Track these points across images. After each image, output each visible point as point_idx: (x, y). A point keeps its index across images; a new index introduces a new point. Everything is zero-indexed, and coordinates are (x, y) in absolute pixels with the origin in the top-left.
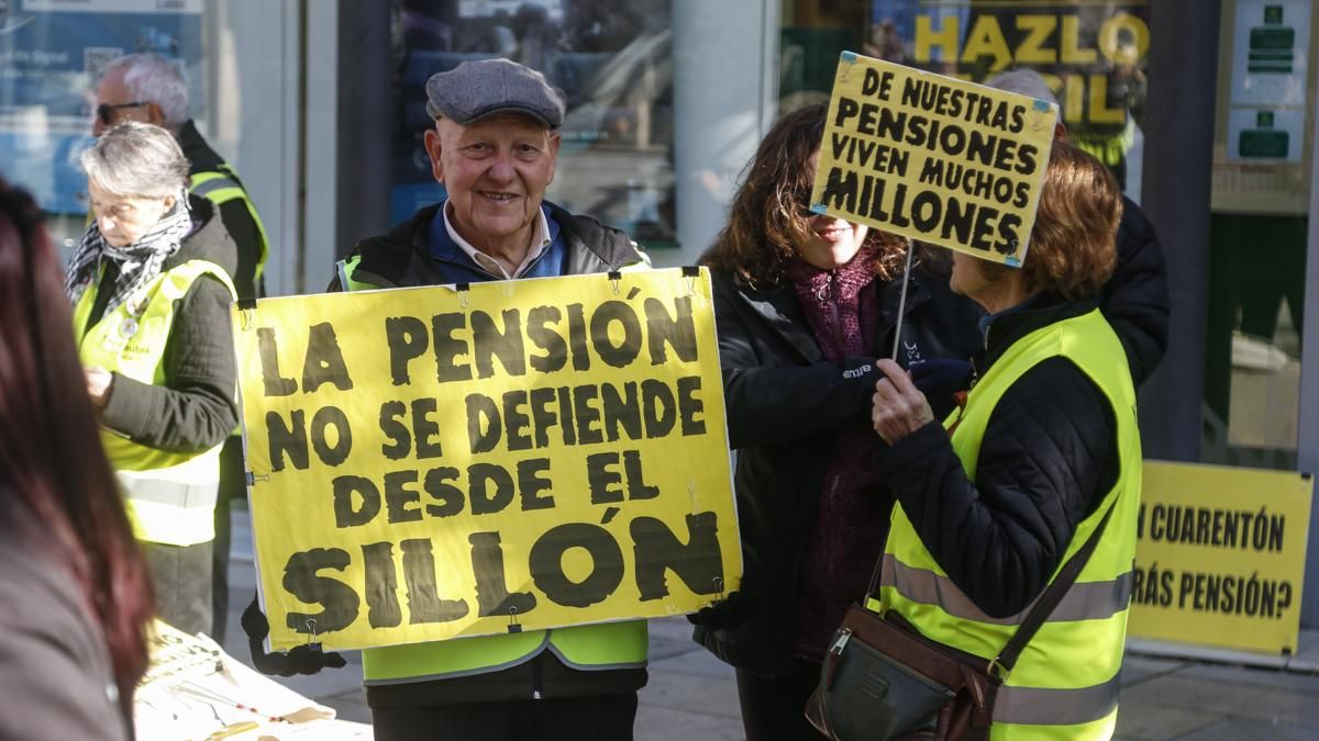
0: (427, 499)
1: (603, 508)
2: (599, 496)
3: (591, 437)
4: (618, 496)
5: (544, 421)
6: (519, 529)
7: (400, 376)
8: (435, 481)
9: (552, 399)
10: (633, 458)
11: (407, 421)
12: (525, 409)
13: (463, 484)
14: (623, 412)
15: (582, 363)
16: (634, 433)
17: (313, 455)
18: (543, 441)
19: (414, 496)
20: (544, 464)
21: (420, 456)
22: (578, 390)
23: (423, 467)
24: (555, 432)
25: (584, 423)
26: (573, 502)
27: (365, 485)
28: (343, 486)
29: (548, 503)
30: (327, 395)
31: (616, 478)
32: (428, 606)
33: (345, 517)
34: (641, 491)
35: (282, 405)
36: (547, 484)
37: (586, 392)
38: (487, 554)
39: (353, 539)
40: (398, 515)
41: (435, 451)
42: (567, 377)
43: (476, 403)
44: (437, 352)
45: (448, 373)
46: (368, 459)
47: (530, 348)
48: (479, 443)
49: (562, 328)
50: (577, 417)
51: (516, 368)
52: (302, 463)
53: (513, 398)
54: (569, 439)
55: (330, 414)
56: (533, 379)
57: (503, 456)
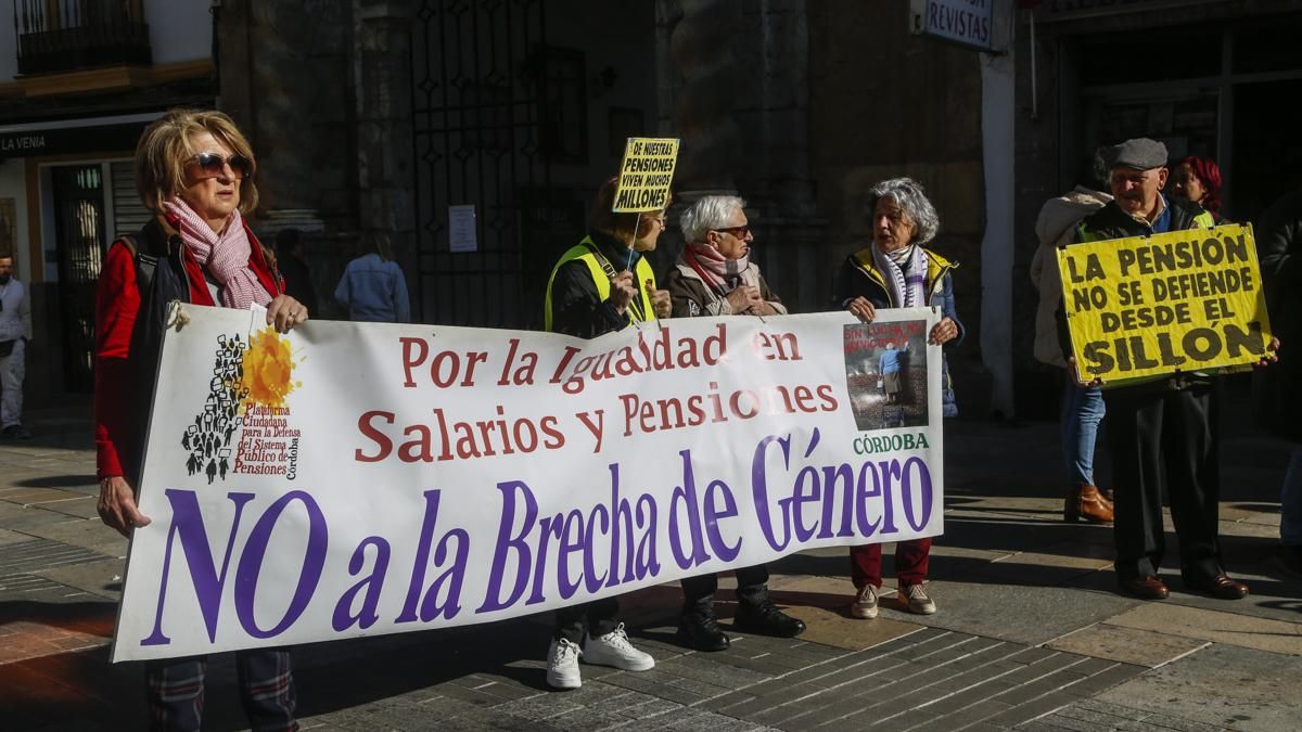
0: (1139, 321)
1: (1211, 322)
2: (1209, 317)
3: (1204, 294)
4: (1217, 317)
5: (1185, 288)
6: (1177, 332)
7: (1125, 273)
8: (1141, 314)
9: (1187, 279)
10: (1223, 301)
11: (1129, 290)
12: (1177, 283)
13: (1153, 314)
14: (1217, 283)
15: (1199, 264)
16: (1223, 291)
17: (1092, 306)
18: (1185, 296)
19: (1134, 320)
20: (1186, 305)
21: (1135, 303)
22: (1198, 275)
23: (1136, 308)
24: (1190, 292)
25: (1201, 289)
26: (1199, 320)
27: (1114, 316)
28: (1105, 317)
29: (1189, 320)
30: (1096, 281)
31: (1216, 309)
32: (1142, 362)
33: (1107, 329)
34: (1227, 314)
35: (1079, 287)
36: (1187, 313)
37: (1202, 275)
38: (1164, 340)
39: (1111, 337)
40: (1127, 327)
41: (1141, 302)
42: (1193, 270)
43: (1156, 282)
44: (1139, 262)
45: (1144, 271)
46: (1114, 306)
47: (1177, 259)
48: (1158, 298)
49: (1190, 251)
50: (1199, 287)
51: (1172, 267)
52: (1088, 308)
53: (1172, 279)
54: (1195, 295)
55: (1098, 289)
56: (1178, 272)
57: (1169, 303)
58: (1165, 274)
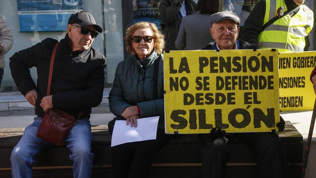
0: (205, 100)
1: (247, 105)
2: (246, 102)
3: (245, 88)
4: (251, 103)
5: (235, 84)
6: (226, 109)
7: (201, 71)
8: (207, 96)
9: (237, 79)
10: (255, 94)
11: (202, 81)
12: (230, 81)
13: (214, 97)
14: (254, 83)
15: (245, 71)
16: (256, 88)
17: (180, 88)
18: (234, 88)
19: (202, 99)
20: (234, 94)
21: (204, 90)
22: (243, 77)
23: (205, 92)
24: (237, 87)
25: (244, 85)
26: (240, 103)
27: (191, 96)
28: (186, 96)
29: (234, 103)
30: (184, 74)
31: (251, 98)
32: (203, 125)
33: (186, 103)
34: (256, 102)
35: (174, 76)
36: (234, 99)
37: (245, 77)
38: (218, 113)
39: (187, 108)
40: (198, 103)
41: (208, 89)
42: (241, 74)
43: (219, 78)
44: (210, 66)
45: (213, 71)
46: (192, 90)
47: (233, 66)
48: (219, 88)
49: (241, 62)
50: (243, 83)
51: (229, 71)
52: (177, 90)
53: (227, 78)
54: (240, 88)
55: (184, 79)
56: (233, 74)
57: (224, 91)
58: (224, 75)
